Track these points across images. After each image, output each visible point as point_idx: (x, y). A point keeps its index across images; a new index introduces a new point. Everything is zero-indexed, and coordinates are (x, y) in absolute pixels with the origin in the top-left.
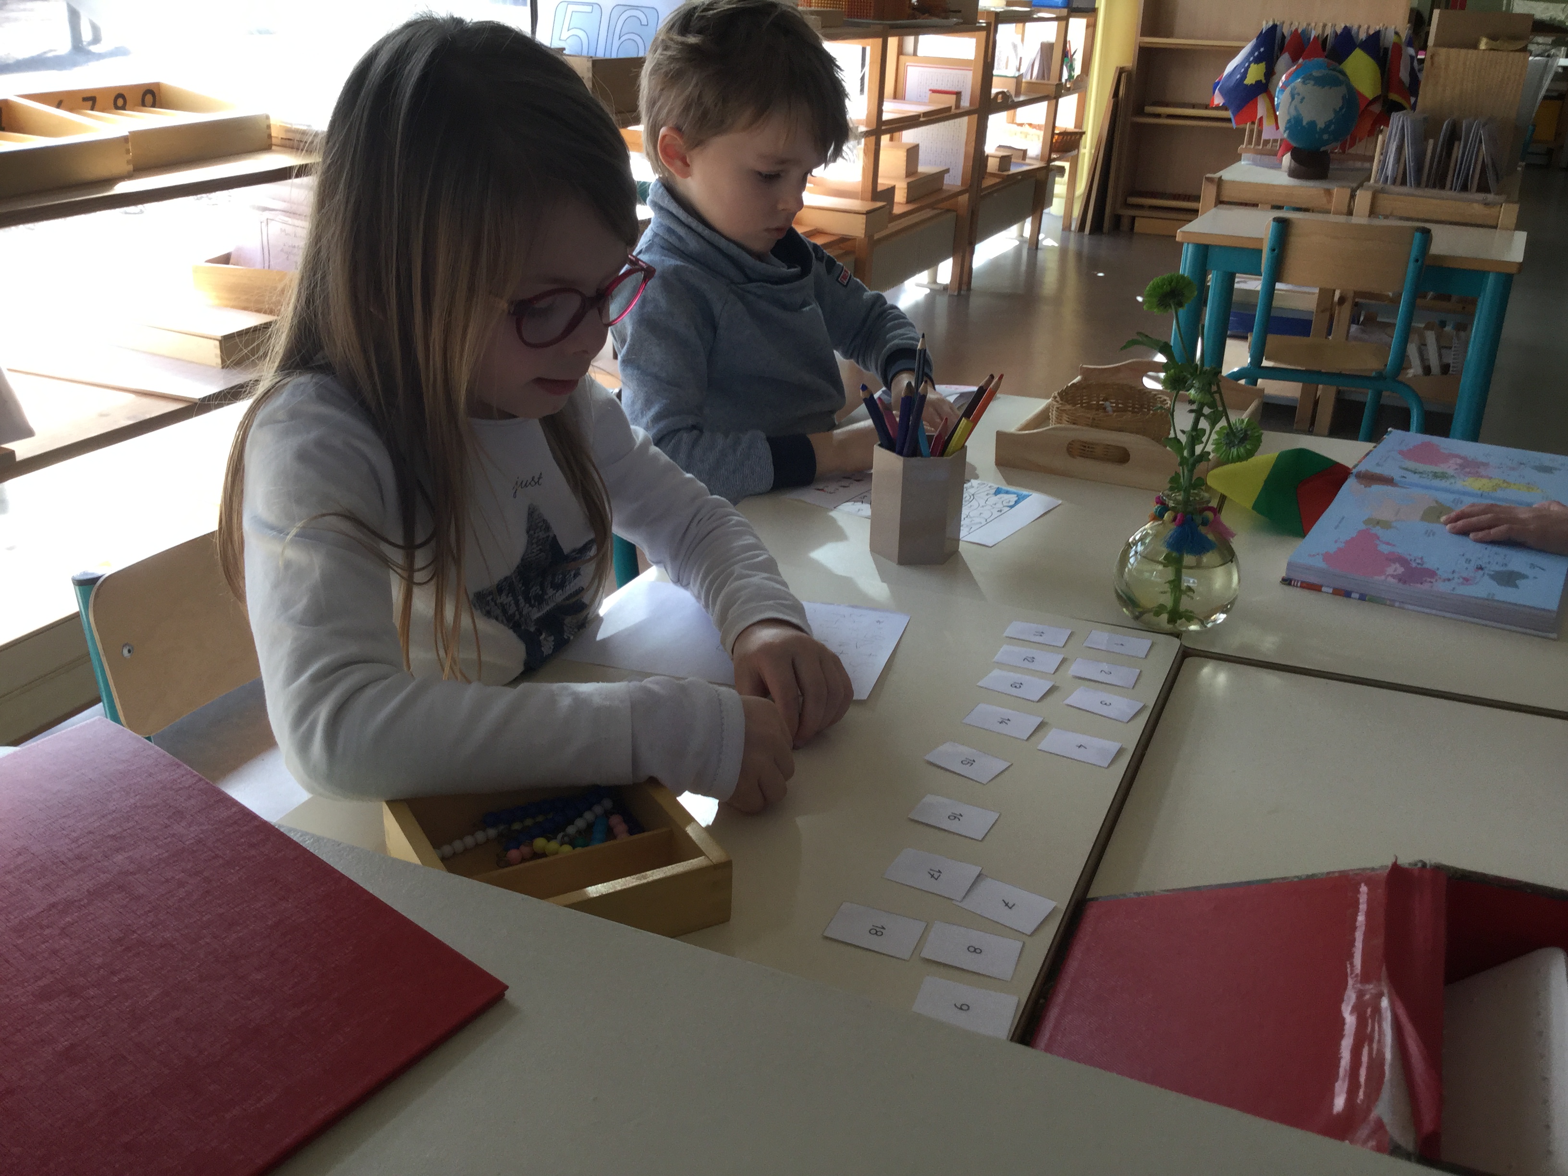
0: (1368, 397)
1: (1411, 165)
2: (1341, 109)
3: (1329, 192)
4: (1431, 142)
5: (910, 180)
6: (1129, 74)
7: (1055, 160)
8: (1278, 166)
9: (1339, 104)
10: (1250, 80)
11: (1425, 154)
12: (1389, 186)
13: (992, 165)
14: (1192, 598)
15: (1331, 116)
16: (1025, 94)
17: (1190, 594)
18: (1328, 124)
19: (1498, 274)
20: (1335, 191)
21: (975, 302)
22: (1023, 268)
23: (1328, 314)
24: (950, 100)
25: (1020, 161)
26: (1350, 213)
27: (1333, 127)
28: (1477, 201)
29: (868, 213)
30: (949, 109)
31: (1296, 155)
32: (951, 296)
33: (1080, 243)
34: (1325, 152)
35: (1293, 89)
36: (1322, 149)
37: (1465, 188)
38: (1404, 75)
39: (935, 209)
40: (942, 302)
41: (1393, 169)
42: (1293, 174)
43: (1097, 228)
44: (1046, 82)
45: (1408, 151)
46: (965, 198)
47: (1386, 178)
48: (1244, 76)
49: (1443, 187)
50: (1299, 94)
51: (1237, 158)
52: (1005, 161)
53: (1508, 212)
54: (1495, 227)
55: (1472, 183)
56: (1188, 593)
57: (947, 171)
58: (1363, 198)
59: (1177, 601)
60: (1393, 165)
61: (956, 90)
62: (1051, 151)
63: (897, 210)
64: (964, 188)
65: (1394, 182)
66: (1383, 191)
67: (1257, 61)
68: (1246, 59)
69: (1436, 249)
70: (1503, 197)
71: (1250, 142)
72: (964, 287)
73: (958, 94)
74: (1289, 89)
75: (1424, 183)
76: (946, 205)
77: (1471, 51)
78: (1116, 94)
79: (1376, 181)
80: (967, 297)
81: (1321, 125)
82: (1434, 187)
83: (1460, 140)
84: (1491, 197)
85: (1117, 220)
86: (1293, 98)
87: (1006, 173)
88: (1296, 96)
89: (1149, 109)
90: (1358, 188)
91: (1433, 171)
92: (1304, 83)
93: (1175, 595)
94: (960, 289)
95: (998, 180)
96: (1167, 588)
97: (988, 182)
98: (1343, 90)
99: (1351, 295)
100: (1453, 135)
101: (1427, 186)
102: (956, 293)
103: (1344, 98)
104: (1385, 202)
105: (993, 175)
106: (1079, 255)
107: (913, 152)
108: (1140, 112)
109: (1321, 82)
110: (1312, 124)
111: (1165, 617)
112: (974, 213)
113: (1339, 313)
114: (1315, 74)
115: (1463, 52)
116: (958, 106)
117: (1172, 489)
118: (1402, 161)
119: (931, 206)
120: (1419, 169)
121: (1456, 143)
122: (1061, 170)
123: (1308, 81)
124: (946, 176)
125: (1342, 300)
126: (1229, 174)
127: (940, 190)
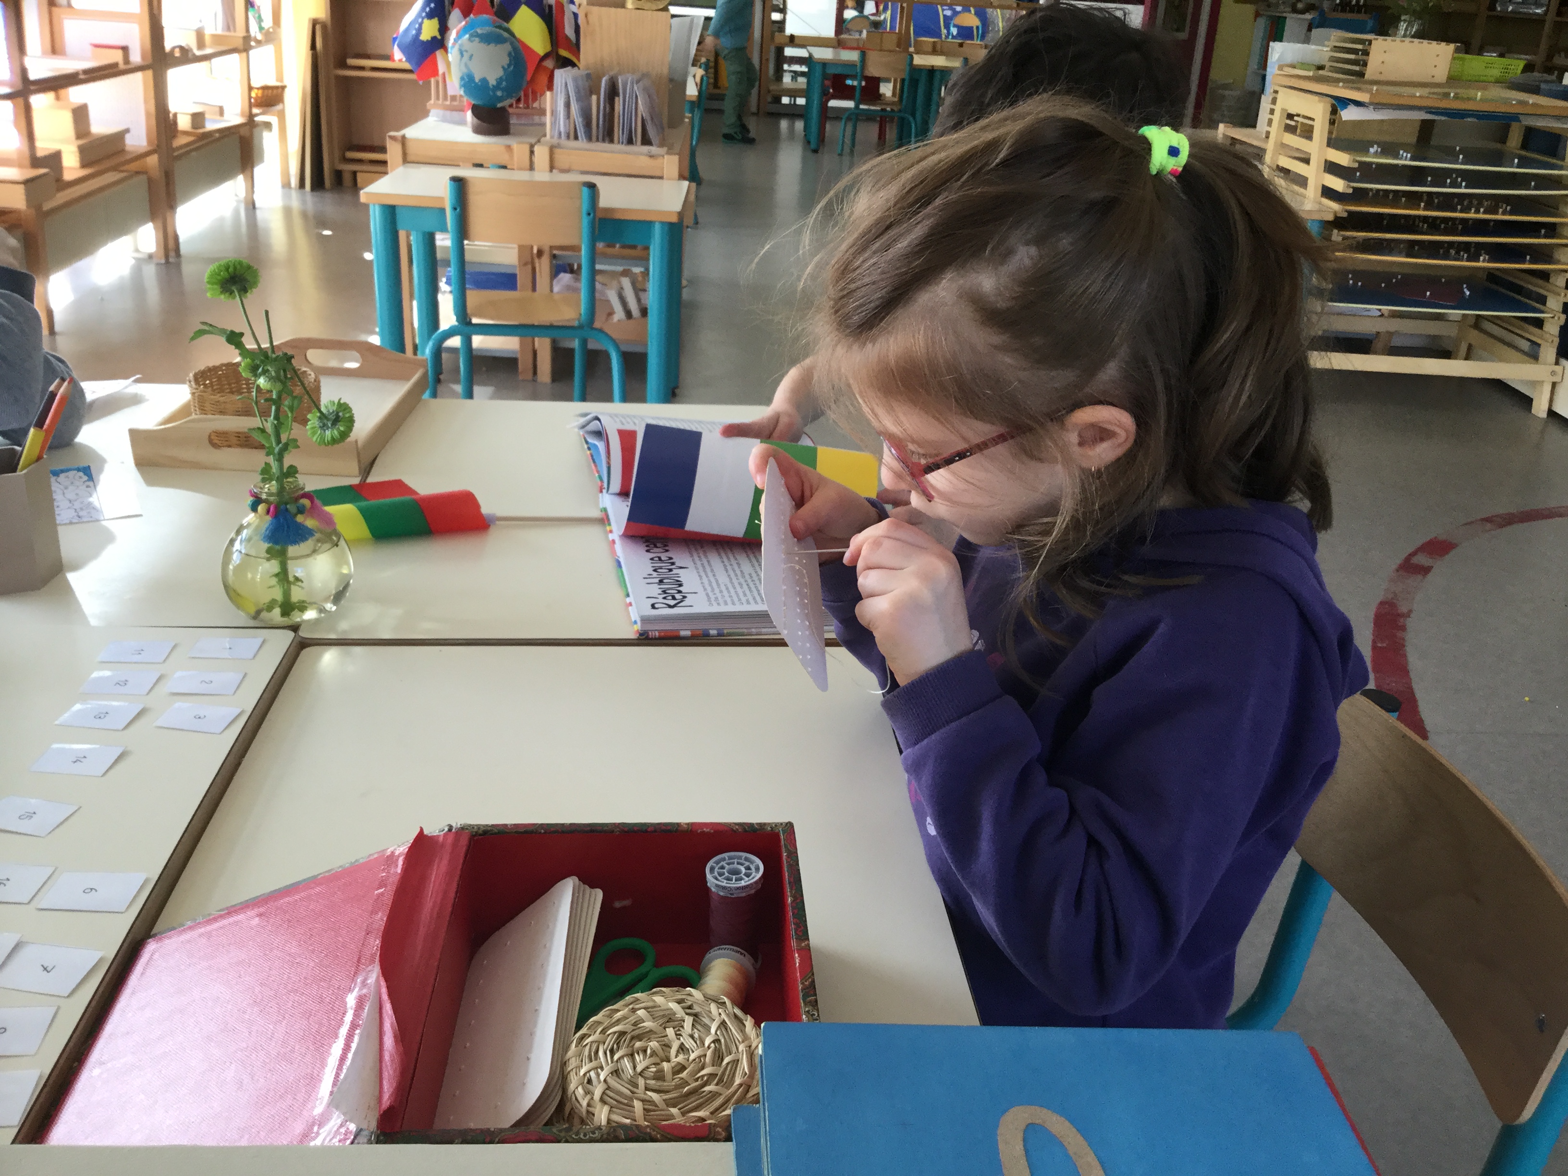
0: (576, 344)
1: (579, 121)
2: (509, 66)
3: (509, 148)
4: (594, 97)
5: (81, 142)
6: (324, 27)
7: (257, 115)
8: (463, 123)
9: (506, 61)
10: (425, 36)
11: (591, 109)
12: (564, 141)
13: (184, 123)
14: (302, 588)
15: (500, 73)
16: (211, 47)
17: (299, 583)
18: (500, 81)
19: (662, 223)
20: (515, 146)
21: (187, 269)
22: (244, 229)
23: (530, 267)
24: (116, 57)
25: (218, 117)
26: (531, 168)
27: (504, 83)
28: (641, 154)
29: (27, 182)
30: (115, 65)
31: (477, 111)
32: (158, 264)
33: (304, 202)
34: (503, 109)
35: (461, 45)
36: (499, 105)
37: (630, 141)
38: (569, 31)
39: (122, 171)
40: (150, 272)
41: (565, 126)
42: (478, 130)
43: (318, 184)
44: (232, 34)
45: (574, 107)
46: (153, 160)
47: (560, 134)
48: (419, 31)
49: (611, 141)
50: (467, 51)
51: (425, 114)
52: (198, 118)
53: (670, 164)
54: (661, 178)
55: (636, 136)
56: (298, 584)
57: (127, 131)
58: (541, 153)
59: (287, 594)
60: (565, 123)
61: (122, 43)
62: (251, 106)
63: (68, 176)
64: (149, 149)
65: (568, 137)
66: (558, 146)
67: (430, 16)
68: (419, 15)
69: (604, 202)
70: (665, 149)
71: (438, 98)
72: (172, 254)
73: (125, 49)
74: (457, 47)
75: (594, 138)
76: (133, 166)
77: (619, 10)
78: (313, 46)
79: (552, 137)
80: (178, 265)
81: (492, 82)
82: (604, 141)
83: (618, 95)
84: (654, 149)
85: (338, 176)
86: (462, 55)
87: (201, 131)
88: (464, 53)
89: (351, 62)
90: (536, 144)
91: (601, 125)
92: (469, 39)
93: (283, 587)
94: (167, 256)
95: (191, 139)
96: (274, 581)
97: (181, 141)
98: (507, 47)
99: (546, 249)
100: (613, 92)
101: (598, 140)
102: (163, 261)
103: (510, 54)
104: (562, 158)
105: (186, 133)
106: (304, 215)
107: (80, 114)
108: (343, 65)
109: (487, 39)
110: (484, 81)
111: (277, 611)
112: (168, 176)
113: (540, 265)
114: (479, 31)
115: (613, 10)
116: (127, 60)
117: (264, 480)
118: (571, 117)
119: (115, 168)
120: (588, 124)
121: (617, 99)
122: (268, 125)
123: (473, 39)
124: (128, 137)
125: (540, 253)
126: (412, 132)
127: (122, 151)
